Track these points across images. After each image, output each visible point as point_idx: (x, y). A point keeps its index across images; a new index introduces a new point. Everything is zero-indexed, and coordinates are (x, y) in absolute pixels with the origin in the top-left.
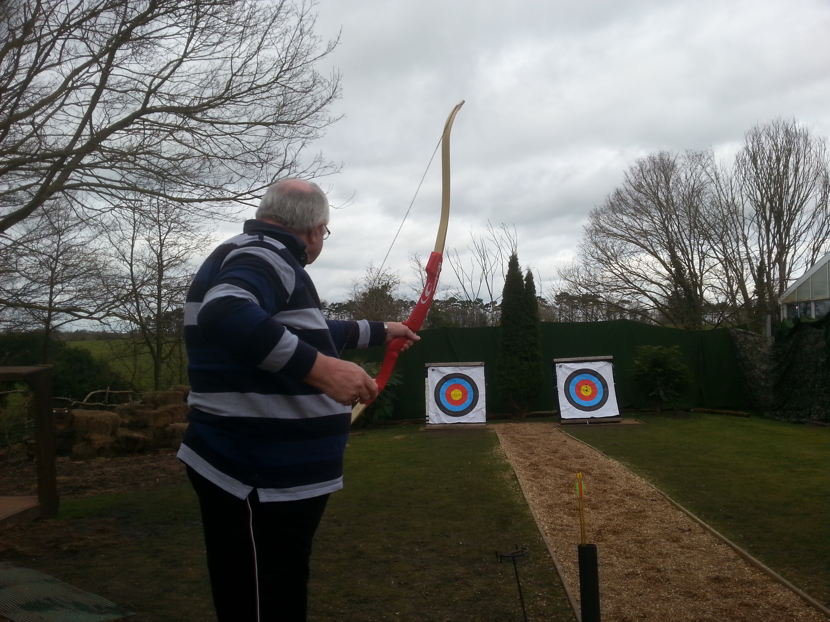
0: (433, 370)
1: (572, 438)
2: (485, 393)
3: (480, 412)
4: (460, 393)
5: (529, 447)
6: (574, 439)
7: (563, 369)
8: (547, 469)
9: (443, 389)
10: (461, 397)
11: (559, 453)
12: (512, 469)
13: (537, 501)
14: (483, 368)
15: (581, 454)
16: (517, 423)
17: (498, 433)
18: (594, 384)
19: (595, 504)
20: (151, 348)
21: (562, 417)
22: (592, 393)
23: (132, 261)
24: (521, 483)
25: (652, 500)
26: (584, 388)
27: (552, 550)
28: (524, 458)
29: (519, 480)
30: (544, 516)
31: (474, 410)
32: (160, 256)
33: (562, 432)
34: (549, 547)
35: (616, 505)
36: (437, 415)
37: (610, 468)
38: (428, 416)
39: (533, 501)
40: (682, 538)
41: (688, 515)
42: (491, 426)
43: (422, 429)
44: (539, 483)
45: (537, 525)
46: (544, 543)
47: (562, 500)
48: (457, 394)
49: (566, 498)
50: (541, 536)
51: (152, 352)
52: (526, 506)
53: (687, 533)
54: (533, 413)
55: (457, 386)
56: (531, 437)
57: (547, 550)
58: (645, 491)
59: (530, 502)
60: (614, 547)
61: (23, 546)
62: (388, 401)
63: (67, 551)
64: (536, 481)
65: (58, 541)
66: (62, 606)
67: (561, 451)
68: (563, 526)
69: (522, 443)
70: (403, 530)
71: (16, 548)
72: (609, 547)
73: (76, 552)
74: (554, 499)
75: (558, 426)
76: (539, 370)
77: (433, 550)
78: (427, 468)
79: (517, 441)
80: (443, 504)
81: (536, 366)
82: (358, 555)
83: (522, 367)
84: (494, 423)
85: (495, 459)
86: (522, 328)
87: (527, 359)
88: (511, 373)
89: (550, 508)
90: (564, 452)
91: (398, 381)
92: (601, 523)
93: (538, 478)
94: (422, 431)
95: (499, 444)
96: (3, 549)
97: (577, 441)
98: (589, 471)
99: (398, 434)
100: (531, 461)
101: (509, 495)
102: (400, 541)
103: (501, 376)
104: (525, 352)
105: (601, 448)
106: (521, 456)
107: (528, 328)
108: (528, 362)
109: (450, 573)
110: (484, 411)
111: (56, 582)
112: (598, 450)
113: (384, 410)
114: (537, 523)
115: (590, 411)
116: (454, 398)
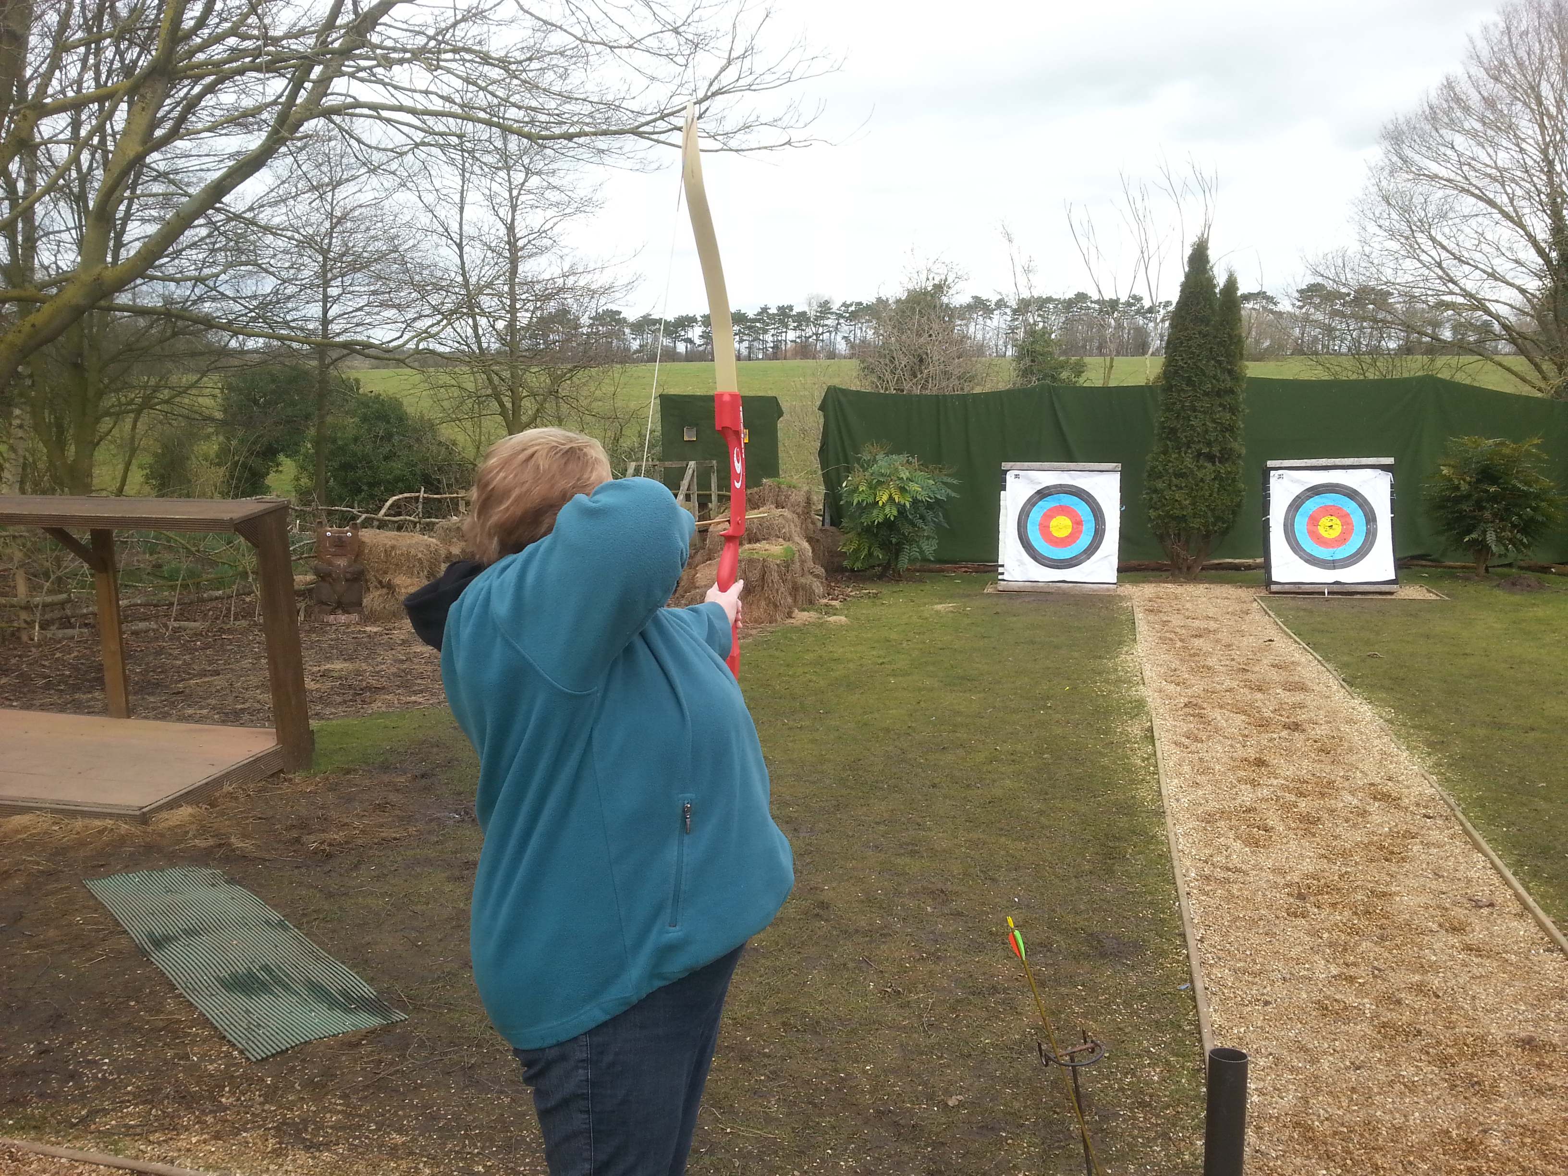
0: (1017, 476)
1: (1287, 634)
2: (1118, 525)
3: (1106, 562)
4: (1068, 522)
6: (1291, 637)
7: (1285, 482)
8: (1219, 718)
9: (1036, 515)
10: (1070, 531)
11: (1253, 672)
12: (1148, 713)
13: (1185, 801)
14: (1117, 476)
15: (1297, 678)
16: (1181, 584)
17: (1136, 610)
18: (1348, 515)
21: (1275, 578)
22: (1343, 533)
23: (461, 239)
24: (1159, 754)
25: (1425, 816)
26: (1325, 521)
27: (1193, 935)
28: (1178, 684)
29: (1157, 744)
30: (1194, 843)
31: (1094, 558)
32: (511, 229)
33: (1269, 616)
34: (1189, 931)
35: (1347, 821)
36: (1021, 563)
37: (1350, 721)
38: (1002, 566)
39: (1178, 800)
40: (1471, 924)
41: (1494, 866)
42: (1128, 589)
43: (989, 590)
44: (1198, 752)
45: (1173, 867)
46: (1181, 918)
47: (1239, 801)
48: (1061, 526)
49: (1247, 796)
50: (1177, 898)
51: (503, 413)
52: (1160, 814)
53: (1485, 911)
54: (1216, 562)
55: (1063, 510)
56: (1203, 624)
57: (1183, 935)
58: (1416, 791)
59: (1169, 804)
60: (1326, 935)
61: (245, 836)
62: (927, 530)
63: (315, 852)
64: (1193, 748)
65: (304, 826)
66: (286, 987)
67: (1257, 669)
68: (1229, 869)
69: (1181, 640)
70: (912, 854)
71: (233, 840)
72: (1315, 933)
73: (330, 856)
74: (1222, 796)
75: (1261, 598)
76: (1234, 480)
77: (960, 914)
78: (982, 695)
79: (1172, 636)
80: (998, 792)
81: (1230, 473)
82: (817, 910)
83: (1200, 475)
84: (1135, 582)
85: (1119, 681)
86: (1206, 394)
87: (1211, 458)
88: (1176, 486)
89: (1209, 822)
90: (1263, 670)
91: (949, 491)
92: (1308, 866)
93: (1197, 740)
94: (989, 595)
95: (1135, 640)
96: (211, 842)
97: (1296, 642)
98: (1306, 726)
99: (942, 599)
100: (1190, 692)
101: (1132, 782)
102: (899, 884)
103: (1155, 491)
104: (1209, 444)
105: (1342, 666)
106: (1172, 677)
107: (1218, 394)
108: (1214, 463)
109: (984, 974)
110: (1114, 562)
111: (285, 928)
112: (1335, 673)
113: (920, 548)
114: (1175, 863)
115: (1334, 568)
116: (1055, 534)
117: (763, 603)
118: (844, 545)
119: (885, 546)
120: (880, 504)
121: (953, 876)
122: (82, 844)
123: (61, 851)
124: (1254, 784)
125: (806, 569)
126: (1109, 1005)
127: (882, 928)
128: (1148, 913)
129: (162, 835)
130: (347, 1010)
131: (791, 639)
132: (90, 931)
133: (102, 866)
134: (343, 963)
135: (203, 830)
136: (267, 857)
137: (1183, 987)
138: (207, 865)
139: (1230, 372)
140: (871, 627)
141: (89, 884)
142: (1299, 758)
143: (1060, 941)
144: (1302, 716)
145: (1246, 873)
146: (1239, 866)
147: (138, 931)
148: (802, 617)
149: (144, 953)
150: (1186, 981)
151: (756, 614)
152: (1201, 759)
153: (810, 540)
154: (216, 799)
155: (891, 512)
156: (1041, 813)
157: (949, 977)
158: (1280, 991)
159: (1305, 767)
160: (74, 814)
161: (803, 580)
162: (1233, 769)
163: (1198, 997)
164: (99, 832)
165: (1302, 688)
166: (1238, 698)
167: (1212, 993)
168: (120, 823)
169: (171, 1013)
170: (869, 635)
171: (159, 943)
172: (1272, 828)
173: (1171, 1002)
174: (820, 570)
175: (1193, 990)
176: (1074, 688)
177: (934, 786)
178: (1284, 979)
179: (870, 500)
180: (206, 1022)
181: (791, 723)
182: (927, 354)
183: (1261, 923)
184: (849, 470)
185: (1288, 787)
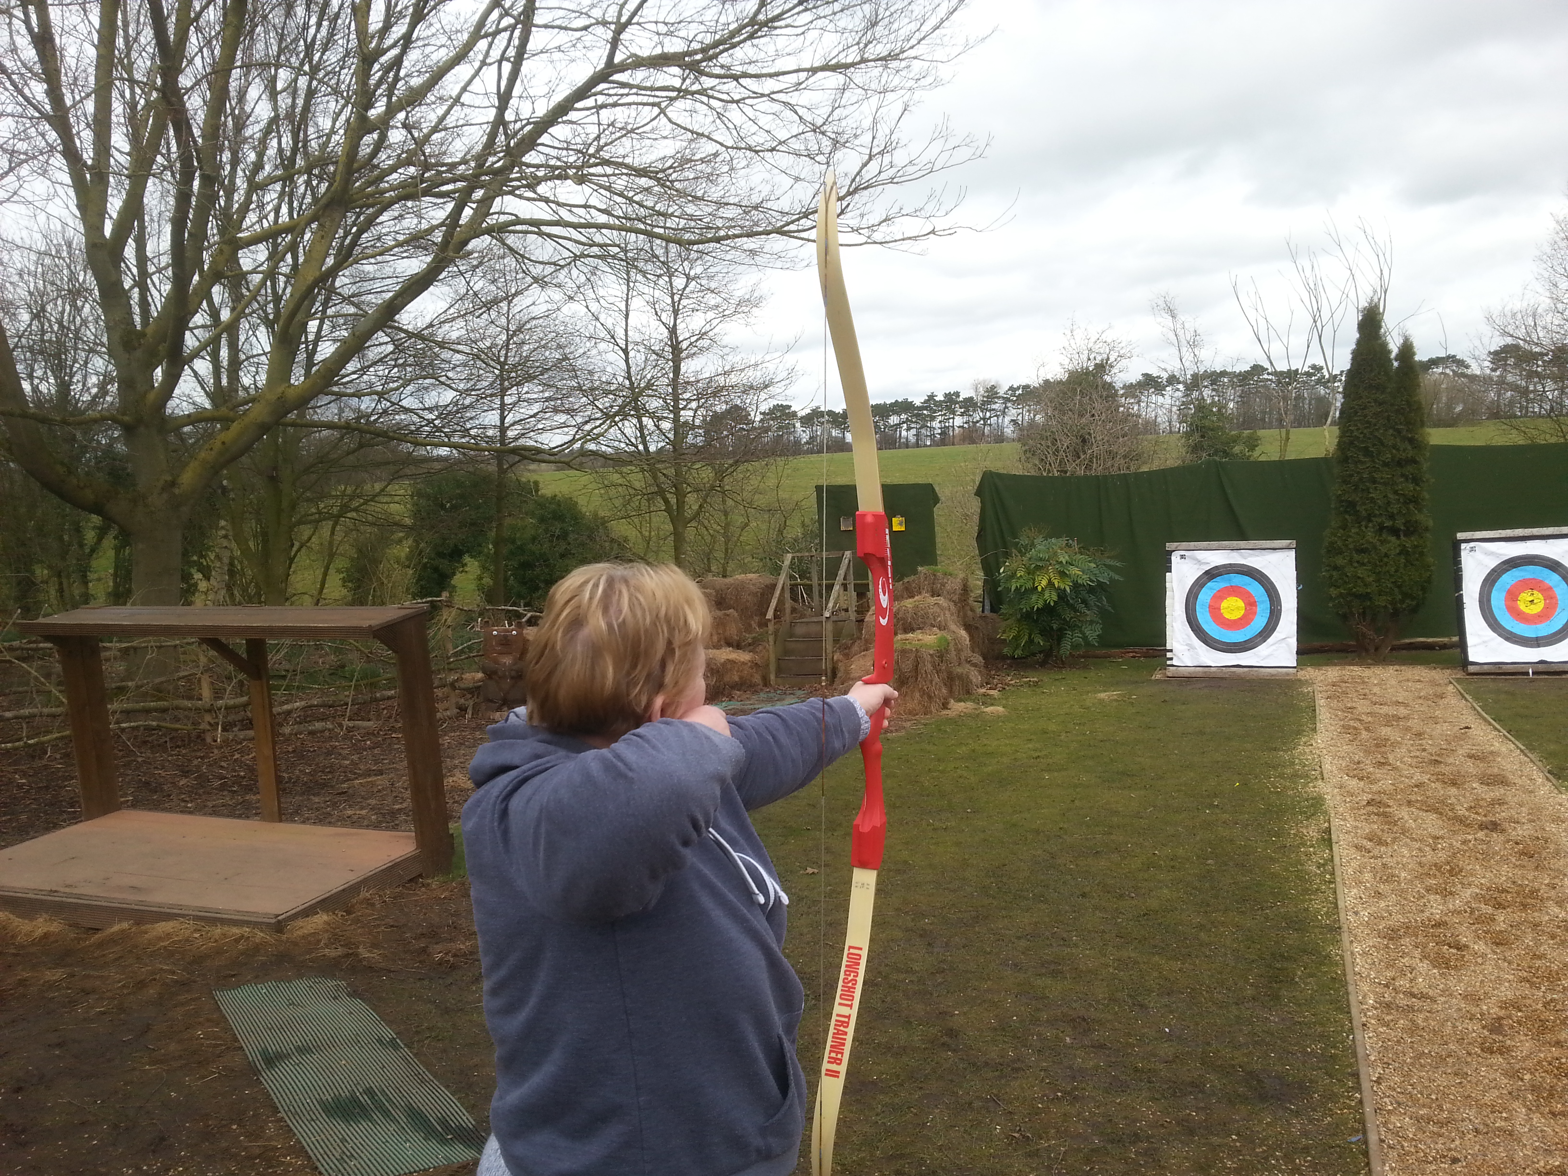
0: (1182, 557)
1: (1485, 720)
2: (1295, 605)
3: (1283, 645)
4: (1241, 604)
5: (1381, 744)
6: (1490, 724)
7: (1478, 555)
8: (1406, 817)
9: (1205, 596)
10: (1242, 612)
11: (1446, 764)
12: (1326, 812)
13: (1365, 914)
14: (1293, 553)
15: (1496, 770)
16: (1368, 666)
17: (1318, 696)
18: (1550, 588)
19: (1501, 932)
20: (666, 501)
21: (1471, 658)
22: (1546, 608)
23: (627, 345)
24: (1337, 860)
26: (1525, 596)
27: (1369, 1074)
28: (1361, 779)
29: (1335, 848)
30: (1374, 963)
31: (1270, 640)
32: (673, 331)
33: (1466, 700)
34: (1363, 1070)
35: (1553, 937)
36: (1191, 647)
37: (1557, 819)
38: (1171, 651)
39: (1356, 913)
42: (1309, 673)
43: (1158, 676)
44: (1381, 857)
45: (1348, 993)
46: (1355, 1054)
47: (1427, 914)
48: (1233, 608)
49: (1436, 908)
50: (1351, 1030)
51: (668, 509)
52: (1335, 929)
54: (1407, 641)
55: (1234, 591)
56: (1391, 710)
57: (1356, 1075)
59: (1348, 919)
60: (1527, 1077)
61: (375, 945)
62: (1090, 615)
63: (440, 963)
64: (1376, 852)
65: (433, 935)
66: (386, 1113)
67: (1451, 760)
68: (1414, 996)
69: (1367, 729)
70: (1055, 974)
71: (361, 950)
72: (1514, 1074)
73: (453, 967)
74: (1407, 908)
75: (1458, 680)
76: (1422, 554)
77: (1102, 1046)
78: (1143, 792)
79: (1357, 724)
80: (1153, 903)
81: (1416, 547)
82: (945, 1039)
83: (1383, 549)
84: (1317, 665)
85: (1296, 776)
86: (1386, 464)
87: (1395, 532)
88: (1358, 562)
89: (1391, 939)
90: (1458, 761)
91: (1112, 574)
92: (1506, 992)
93: (1381, 842)
94: (1158, 681)
95: (1314, 730)
96: (340, 951)
97: (1496, 729)
98: (1506, 825)
99: (1106, 687)
100: (1375, 788)
101: (1306, 891)
102: (1038, 1010)
103: (1336, 568)
104: (1392, 517)
105: (1548, 756)
106: (1355, 770)
107: (1400, 463)
108: (1398, 537)
109: (1126, 1118)
110: (1293, 642)
111: (396, 1047)
112: (1540, 764)
113: (1083, 634)
114: (1351, 988)
115: (1539, 646)
116: (1227, 616)
117: (917, 695)
118: (1004, 632)
119: (1046, 632)
120: (1039, 589)
121: (1098, 1002)
122: (219, 952)
123: (199, 960)
124: (1446, 893)
125: (963, 658)
126: (1266, 1159)
127: (1013, 1061)
128: (1318, 1047)
129: (295, 944)
130: (443, 1141)
131: (945, 731)
132: (208, 1046)
133: (233, 976)
134: (447, 1087)
135: (335, 939)
136: (393, 968)
137: (1354, 1139)
138: (333, 977)
139: (1411, 441)
140: (1029, 718)
141: (218, 995)
142: (1497, 862)
143: (1212, 1081)
144: (1501, 814)
145: (1433, 1000)
146: (1425, 991)
147: (252, 1048)
148: (958, 707)
149: (257, 1072)
150: (1357, 1131)
151: (910, 706)
152: (1384, 865)
153: (968, 627)
154: (353, 906)
155: (1051, 597)
156: (1201, 927)
157: (1085, 1120)
158: (1472, 1147)
159: (1504, 874)
160: (214, 921)
161: (959, 670)
162: (1420, 877)
163: (1371, 1152)
164: (235, 940)
165: (1501, 781)
166: (1429, 793)
167: (1389, 1147)
168: (256, 931)
169: (270, 1139)
170: (1026, 727)
171: (271, 1060)
172: (1466, 946)
173: (1340, 1157)
174: (978, 659)
175: (1366, 1142)
176: (1245, 784)
177: (1084, 895)
178: (1477, 1131)
179: (1029, 585)
180: (300, 1151)
181: (937, 824)
182: (1090, 434)
183: (1450, 1060)
184: (1007, 555)
185: (1483, 897)
